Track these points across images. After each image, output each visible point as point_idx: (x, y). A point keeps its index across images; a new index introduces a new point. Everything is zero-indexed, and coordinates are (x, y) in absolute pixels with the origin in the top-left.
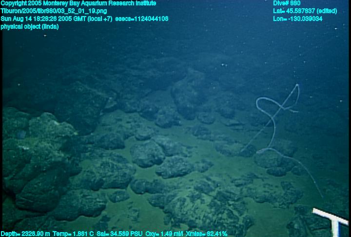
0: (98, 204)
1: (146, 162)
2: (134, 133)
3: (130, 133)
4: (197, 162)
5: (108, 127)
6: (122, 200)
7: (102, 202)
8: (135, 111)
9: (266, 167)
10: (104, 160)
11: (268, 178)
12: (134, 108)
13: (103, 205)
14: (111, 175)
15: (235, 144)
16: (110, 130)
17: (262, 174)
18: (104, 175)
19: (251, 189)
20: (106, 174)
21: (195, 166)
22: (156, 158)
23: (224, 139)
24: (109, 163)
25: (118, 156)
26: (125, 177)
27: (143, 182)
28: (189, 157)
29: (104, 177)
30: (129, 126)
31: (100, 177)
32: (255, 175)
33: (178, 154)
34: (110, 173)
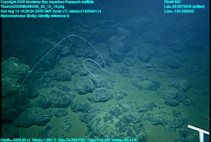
0: (44, 118)
1: (82, 91)
2: (79, 71)
3: (76, 71)
4: (116, 93)
5: (63, 66)
6: (62, 116)
7: (48, 117)
8: (82, 56)
9: (165, 99)
10: (54, 88)
11: (164, 107)
12: (81, 54)
13: (48, 119)
14: (56, 99)
15: (146, 81)
16: (63, 68)
17: (160, 104)
18: (52, 99)
19: (150, 115)
20: (53, 98)
21: (114, 96)
22: (89, 89)
23: (138, 77)
24: (56, 91)
25: (63, 86)
26: (66, 100)
27: (77, 105)
28: (112, 89)
29: (52, 100)
30: (76, 66)
31: (49, 100)
32: (155, 105)
33: (103, 86)
34: (56, 98)
